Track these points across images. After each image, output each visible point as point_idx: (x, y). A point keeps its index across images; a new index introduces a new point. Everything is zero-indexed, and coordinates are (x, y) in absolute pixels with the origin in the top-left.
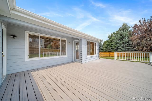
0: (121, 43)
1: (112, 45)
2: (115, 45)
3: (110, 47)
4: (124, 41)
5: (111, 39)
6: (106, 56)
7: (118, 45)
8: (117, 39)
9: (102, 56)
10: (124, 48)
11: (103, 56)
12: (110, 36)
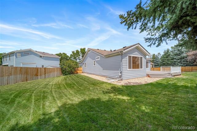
0: (179, 58)
1: (168, 60)
2: (171, 60)
3: (166, 63)
4: (182, 56)
5: (167, 55)
8: (174, 54)
10: (181, 63)
12: (166, 51)
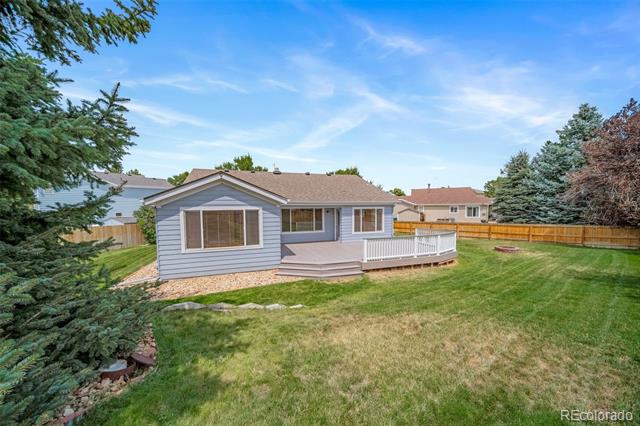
1: (515, 196)
2: (526, 198)
3: (507, 206)
5: (515, 176)
6: (476, 235)
7: (539, 198)
9: (463, 234)
11: (468, 235)
